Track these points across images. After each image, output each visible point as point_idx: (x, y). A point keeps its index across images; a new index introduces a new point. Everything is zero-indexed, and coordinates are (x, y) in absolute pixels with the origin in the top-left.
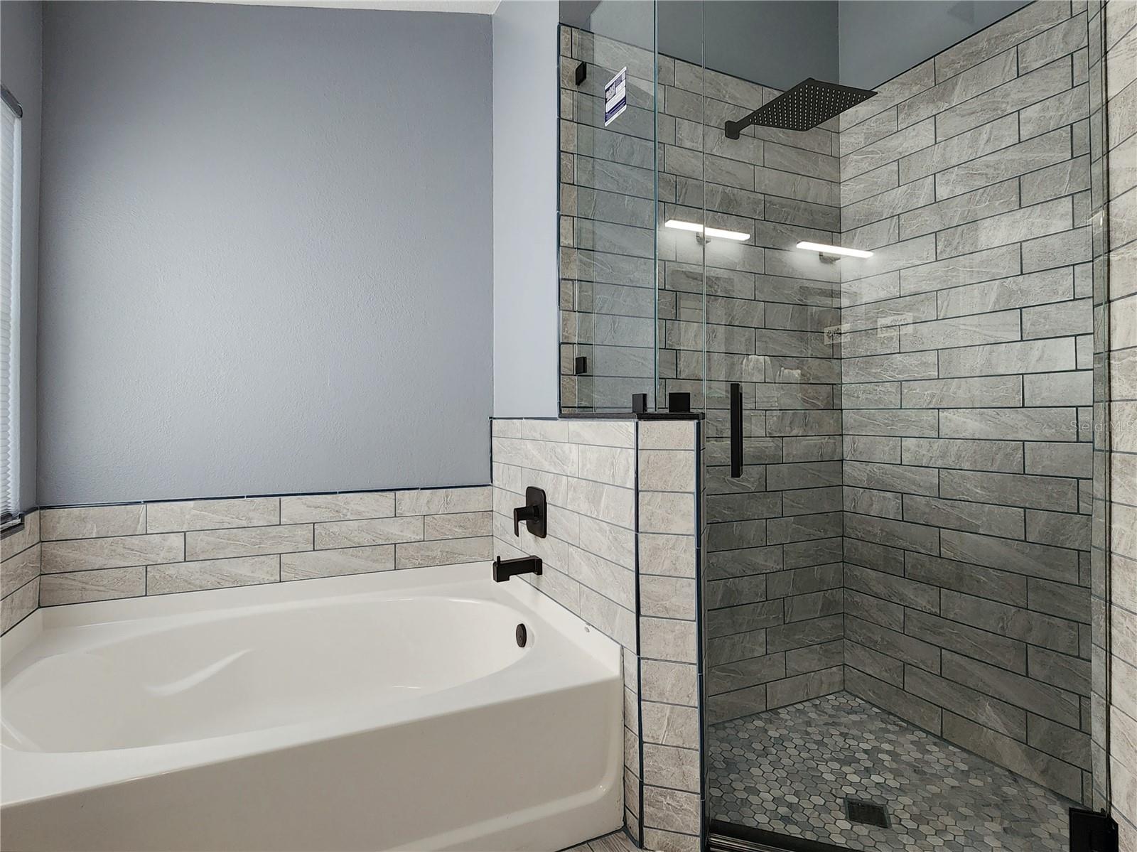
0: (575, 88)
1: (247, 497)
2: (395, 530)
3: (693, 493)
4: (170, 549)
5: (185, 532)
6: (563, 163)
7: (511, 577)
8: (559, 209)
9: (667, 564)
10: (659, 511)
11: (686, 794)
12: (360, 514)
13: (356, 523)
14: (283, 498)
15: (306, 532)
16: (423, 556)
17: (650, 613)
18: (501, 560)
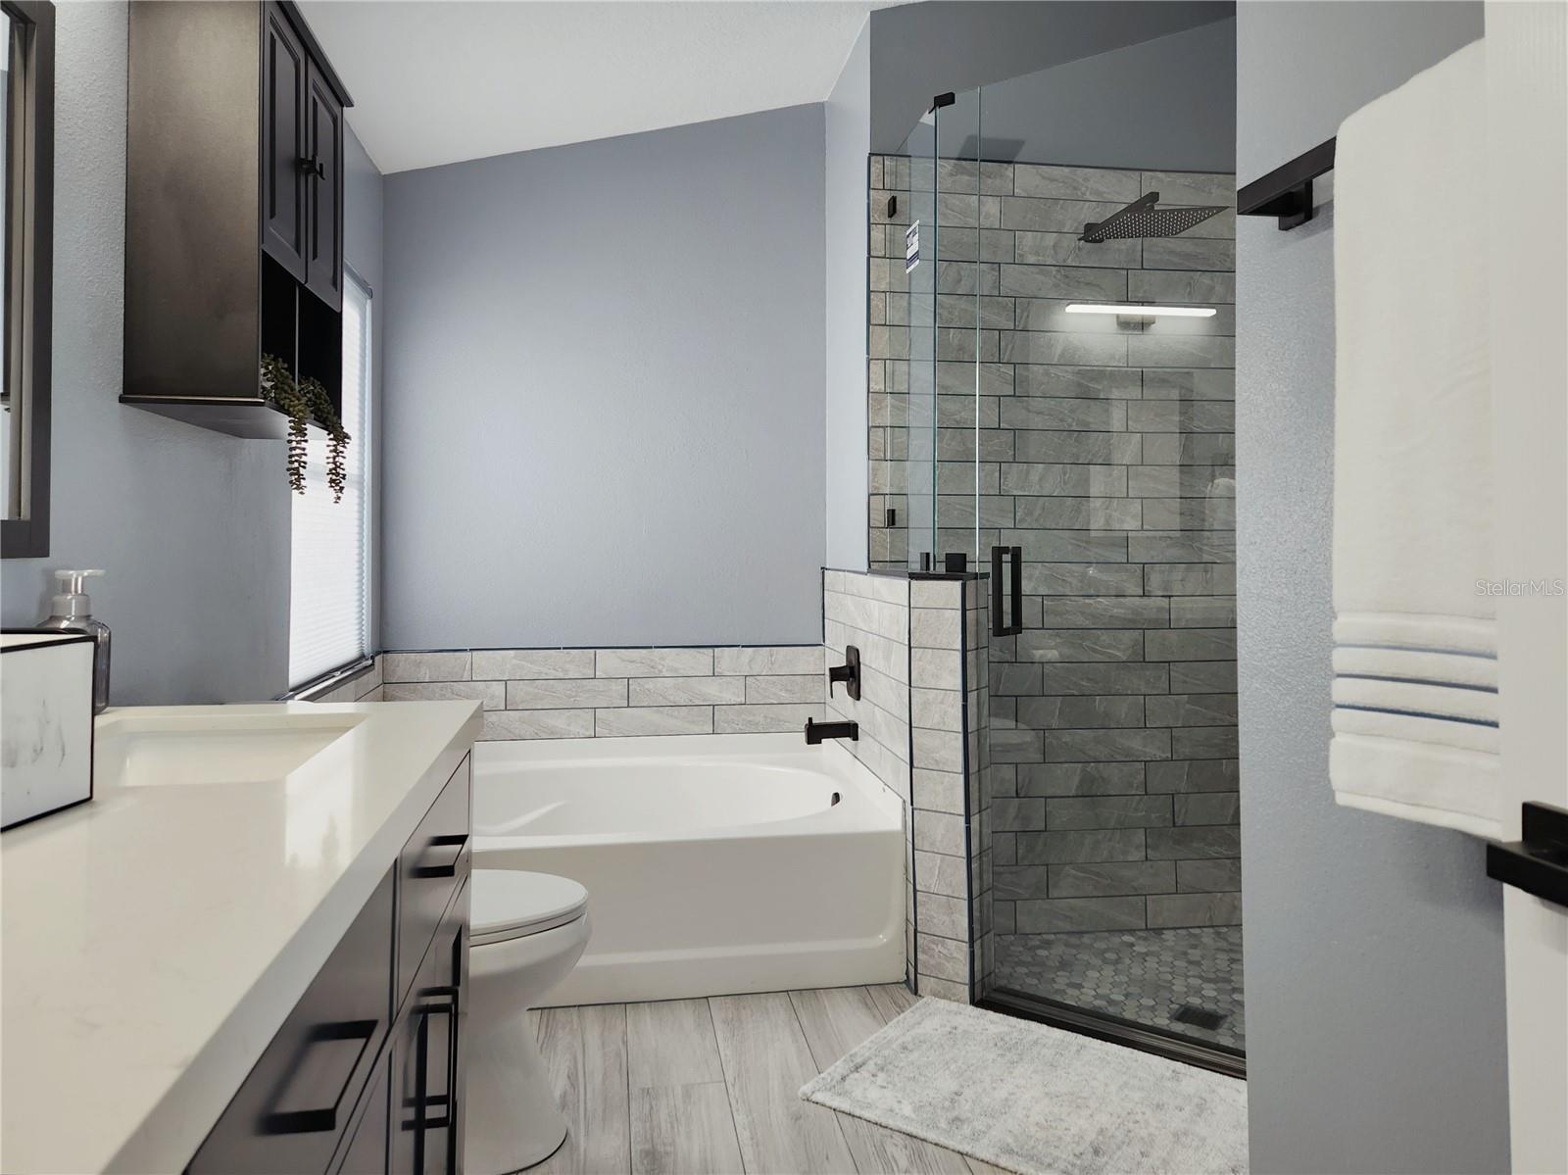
0: (887, 221)
1: (564, 648)
2: (713, 690)
3: (958, 650)
4: (492, 697)
5: (506, 681)
6: (873, 303)
7: (823, 740)
8: (868, 353)
9: (936, 718)
10: (931, 667)
11: (955, 942)
12: (676, 670)
13: (672, 681)
14: (598, 651)
15: (619, 687)
16: (743, 720)
17: (922, 765)
18: (814, 722)
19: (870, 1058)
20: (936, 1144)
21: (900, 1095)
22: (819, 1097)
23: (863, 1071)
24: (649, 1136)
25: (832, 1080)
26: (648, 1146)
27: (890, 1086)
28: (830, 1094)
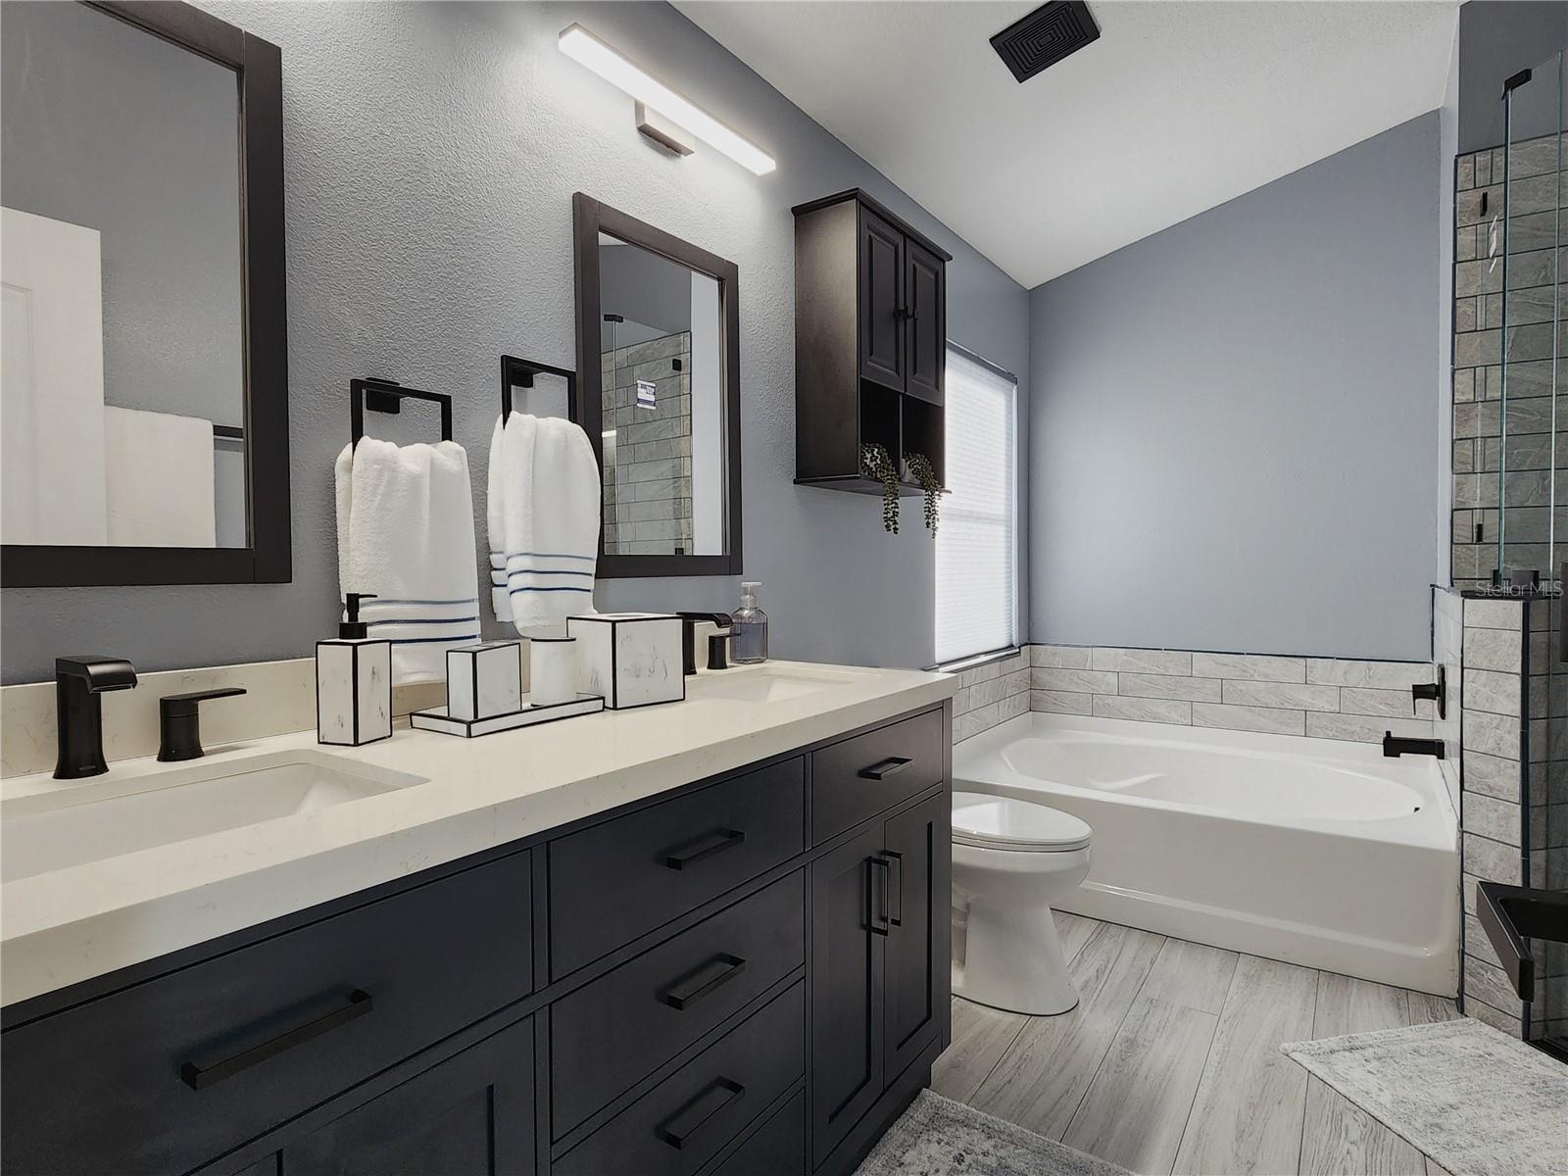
0: (1478, 220)
2: (1305, 697)
3: (1518, 674)
4: (1108, 685)
5: (1118, 673)
6: (1459, 311)
7: (1402, 754)
8: (1453, 364)
9: (1491, 743)
10: (1484, 690)
12: (1267, 676)
13: (1263, 685)
14: (1196, 653)
15: (1215, 686)
16: (1337, 727)
17: (1473, 789)
18: (1392, 736)
19: (1370, 1046)
20: (1399, 1136)
21: (1384, 1085)
22: (1297, 1056)
23: (1357, 1054)
24: (1135, 1031)
25: (1319, 1048)
26: (1132, 1036)
27: (1379, 1075)
28: (1310, 1058)
